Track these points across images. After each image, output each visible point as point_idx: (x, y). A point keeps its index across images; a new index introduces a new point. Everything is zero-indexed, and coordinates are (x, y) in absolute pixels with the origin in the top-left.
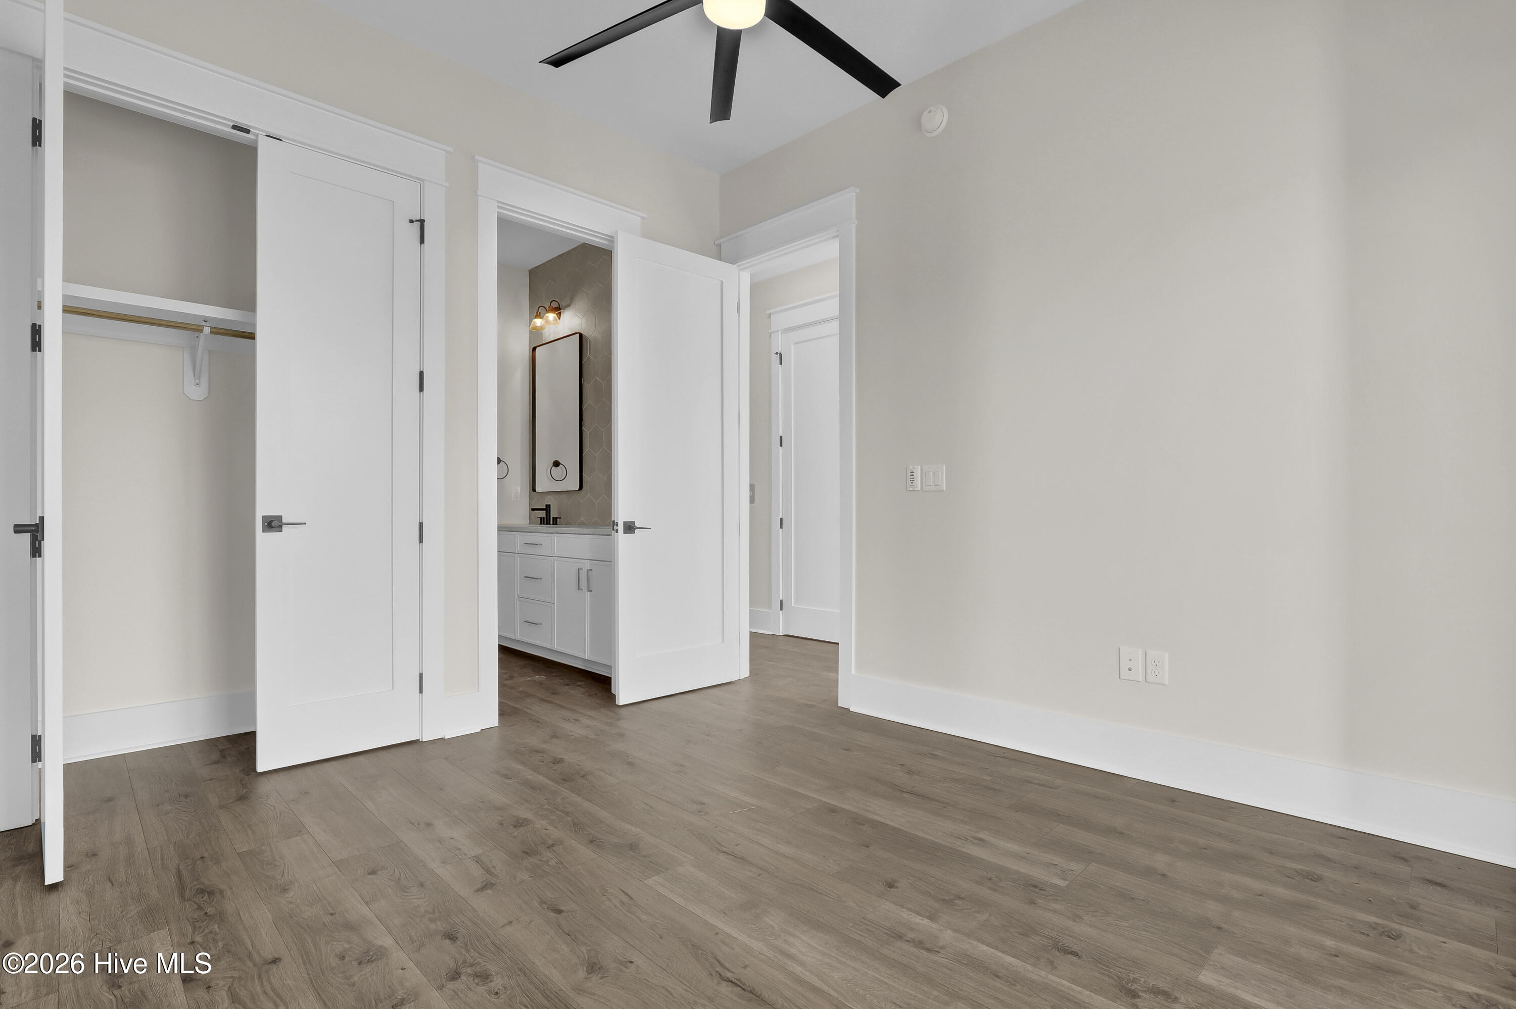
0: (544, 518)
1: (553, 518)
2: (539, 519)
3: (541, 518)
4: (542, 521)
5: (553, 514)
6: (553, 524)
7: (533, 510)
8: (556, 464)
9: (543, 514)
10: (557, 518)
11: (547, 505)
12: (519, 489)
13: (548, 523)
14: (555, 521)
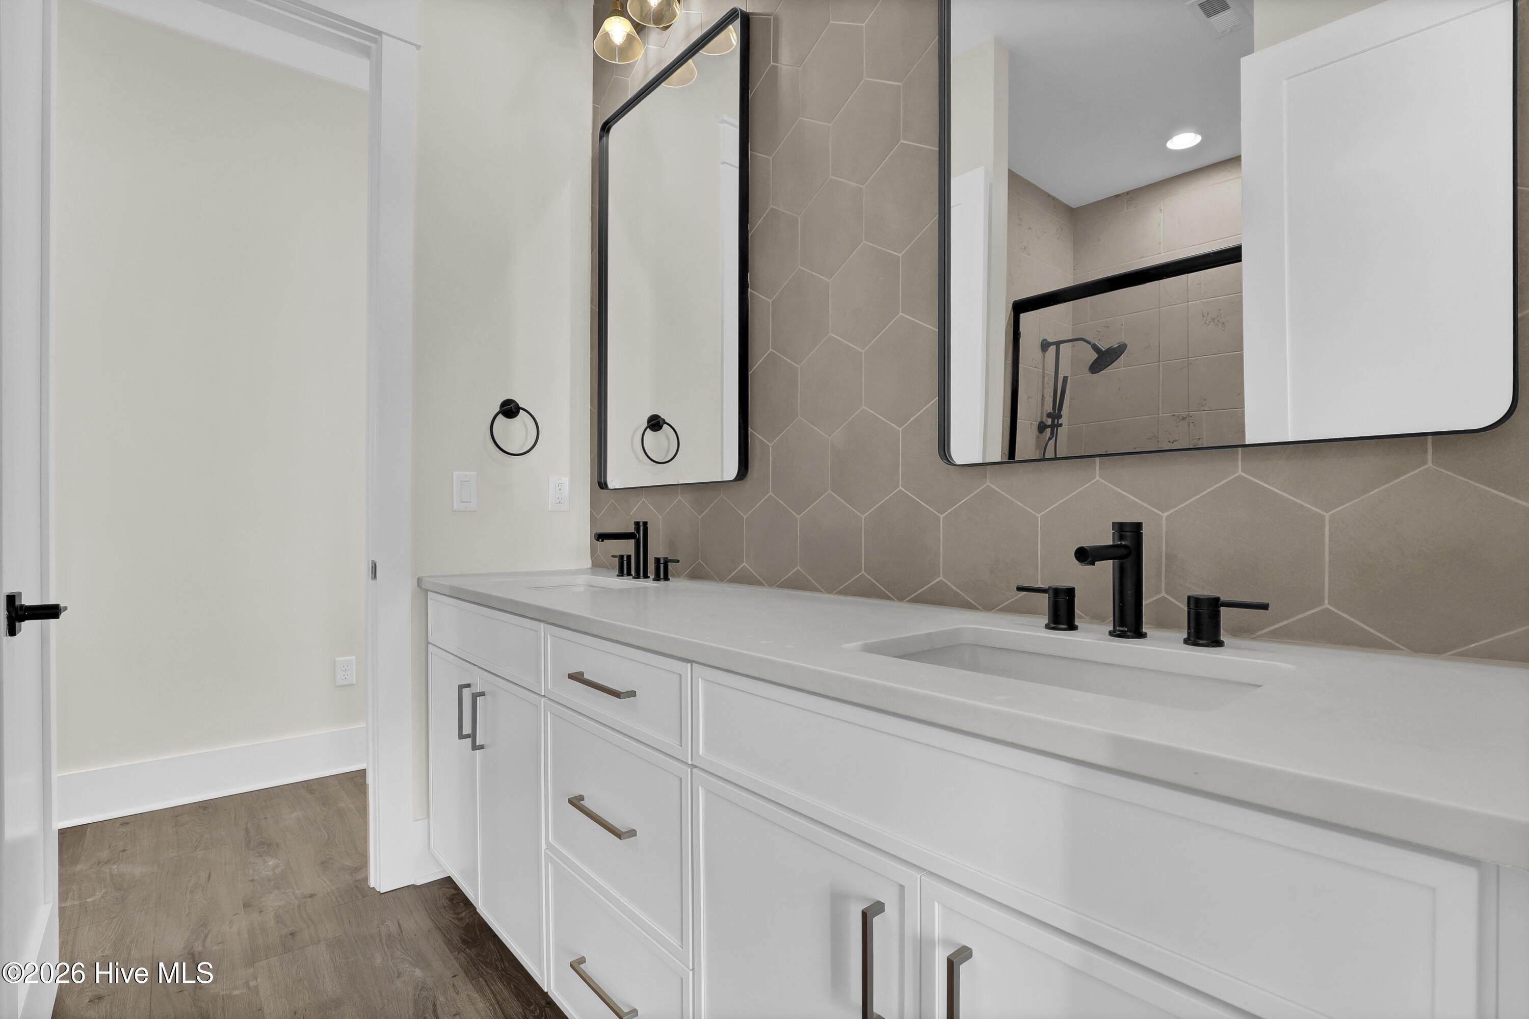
0: (629, 557)
1: (657, 560)
2: (617, 560)
3: (622, 557)
4: (624, 568)
5: (657, 549)
6: (657, 578)
7: (601, 537)
8: (655, 423)
9: (627, 547)
10: (666, 561)
11: (637, 524)
12: (566, 480)
13: (641, 573)
14: (663, 572)
